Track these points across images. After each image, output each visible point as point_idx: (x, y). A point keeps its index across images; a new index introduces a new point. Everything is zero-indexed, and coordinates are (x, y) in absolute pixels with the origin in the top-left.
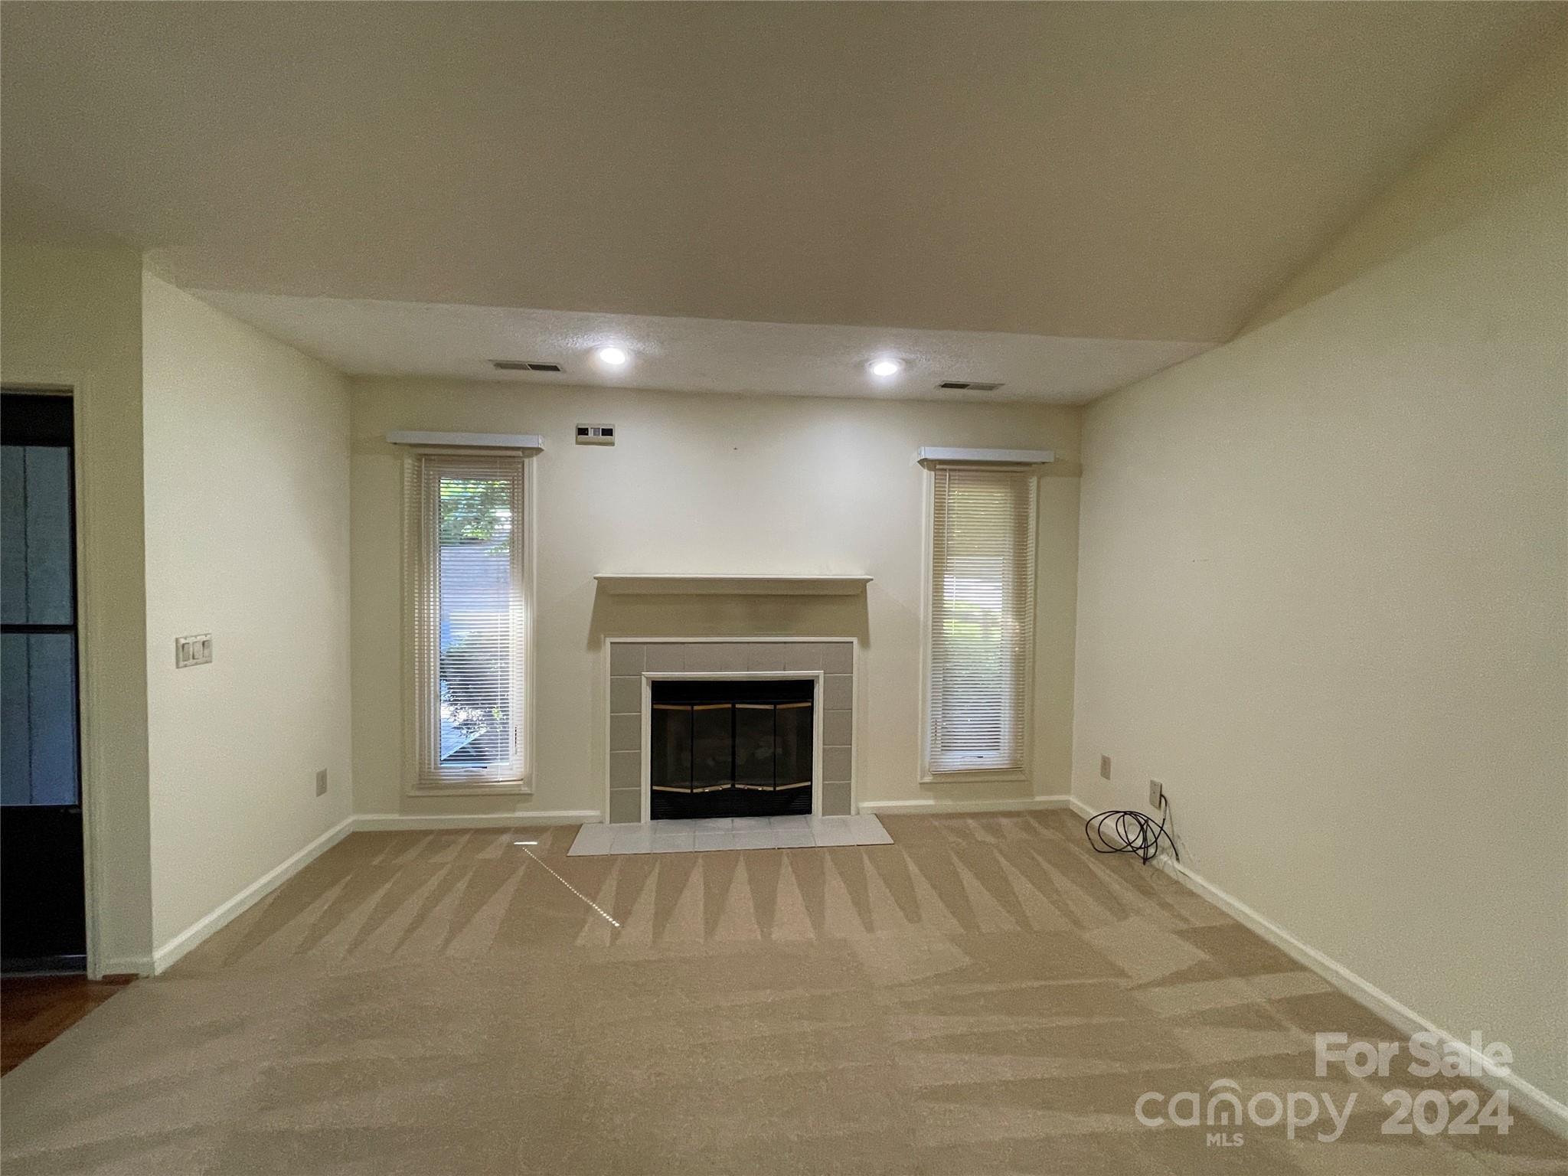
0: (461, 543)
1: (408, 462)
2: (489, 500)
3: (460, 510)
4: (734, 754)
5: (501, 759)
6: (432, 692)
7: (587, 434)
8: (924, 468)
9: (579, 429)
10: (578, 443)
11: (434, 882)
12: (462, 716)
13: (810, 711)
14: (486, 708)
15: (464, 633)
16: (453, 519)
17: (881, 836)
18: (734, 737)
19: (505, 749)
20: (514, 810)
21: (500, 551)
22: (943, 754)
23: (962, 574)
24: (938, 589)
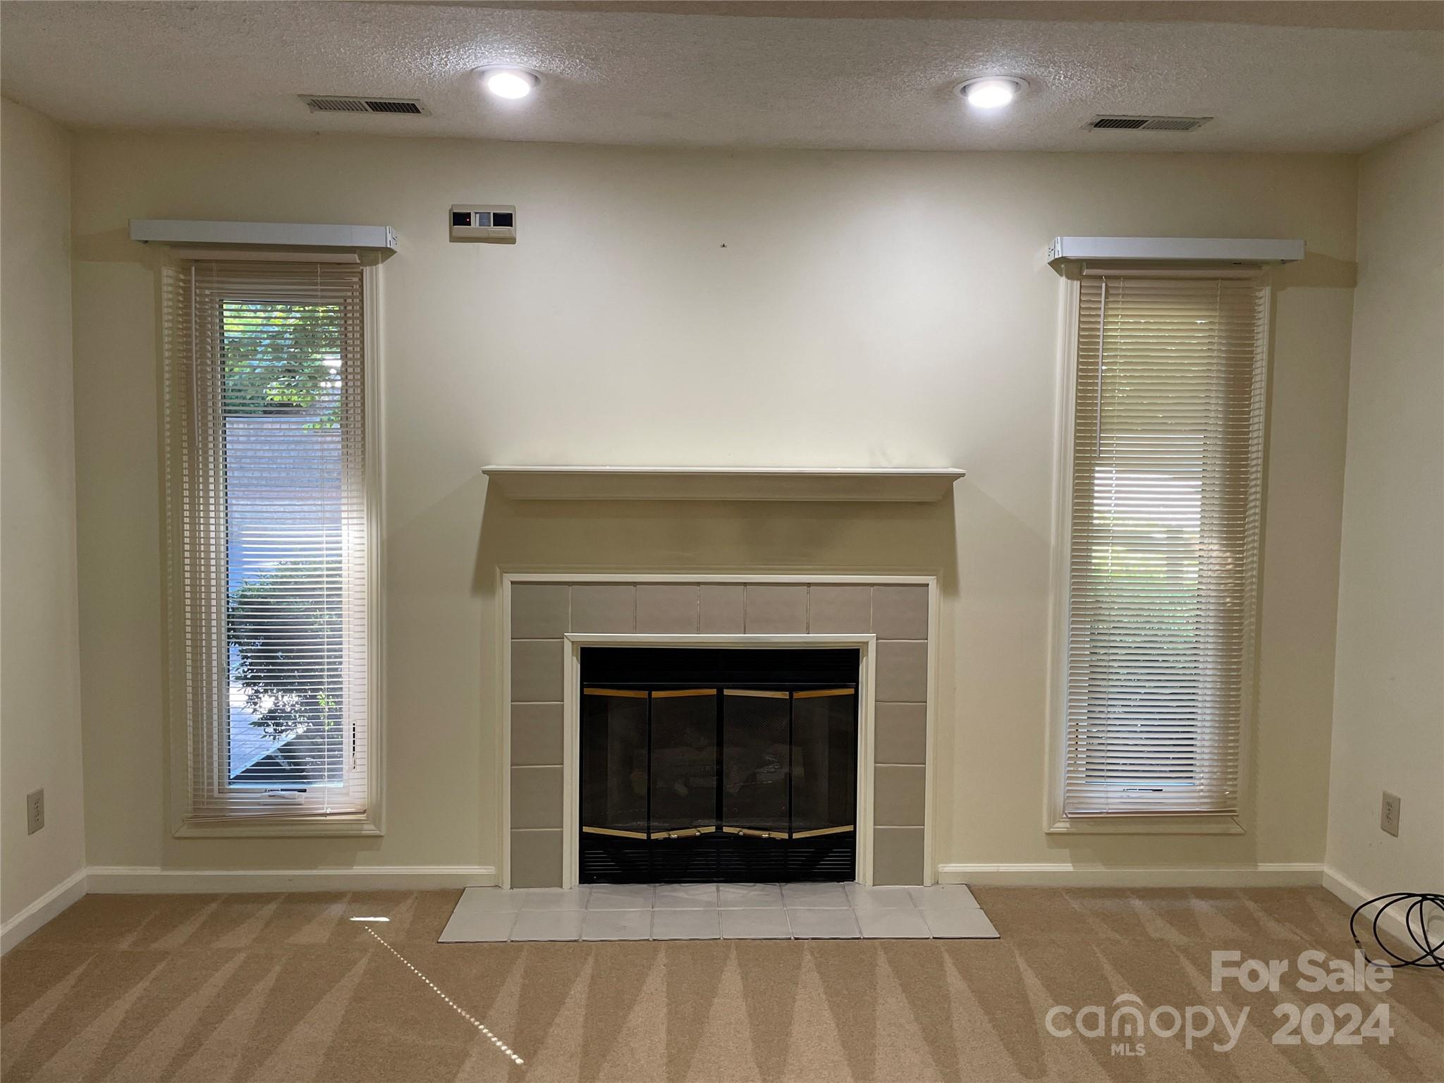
0: (265, 412)
1: (168, 275)
2: (307, 337)
3: (260, 356)
4: (720, 774)
5: (329, 777)
6: (215, 663)
7: (469, 224)
8: (1061, 275)
9: (455, 214)
10: (454, 239)
11: (219, 978)
12: (267, 703)
13: (852, 703)
14: (306, 691)
15: (271, 564)
16: (248, 370)
17: (977, 924)
18: (720, 744)
19: (336, 762)
20: (350, 864)
21: (328, 426)
22: (1088, 784)
23: (1129, 465)
24: (1083, 492)
